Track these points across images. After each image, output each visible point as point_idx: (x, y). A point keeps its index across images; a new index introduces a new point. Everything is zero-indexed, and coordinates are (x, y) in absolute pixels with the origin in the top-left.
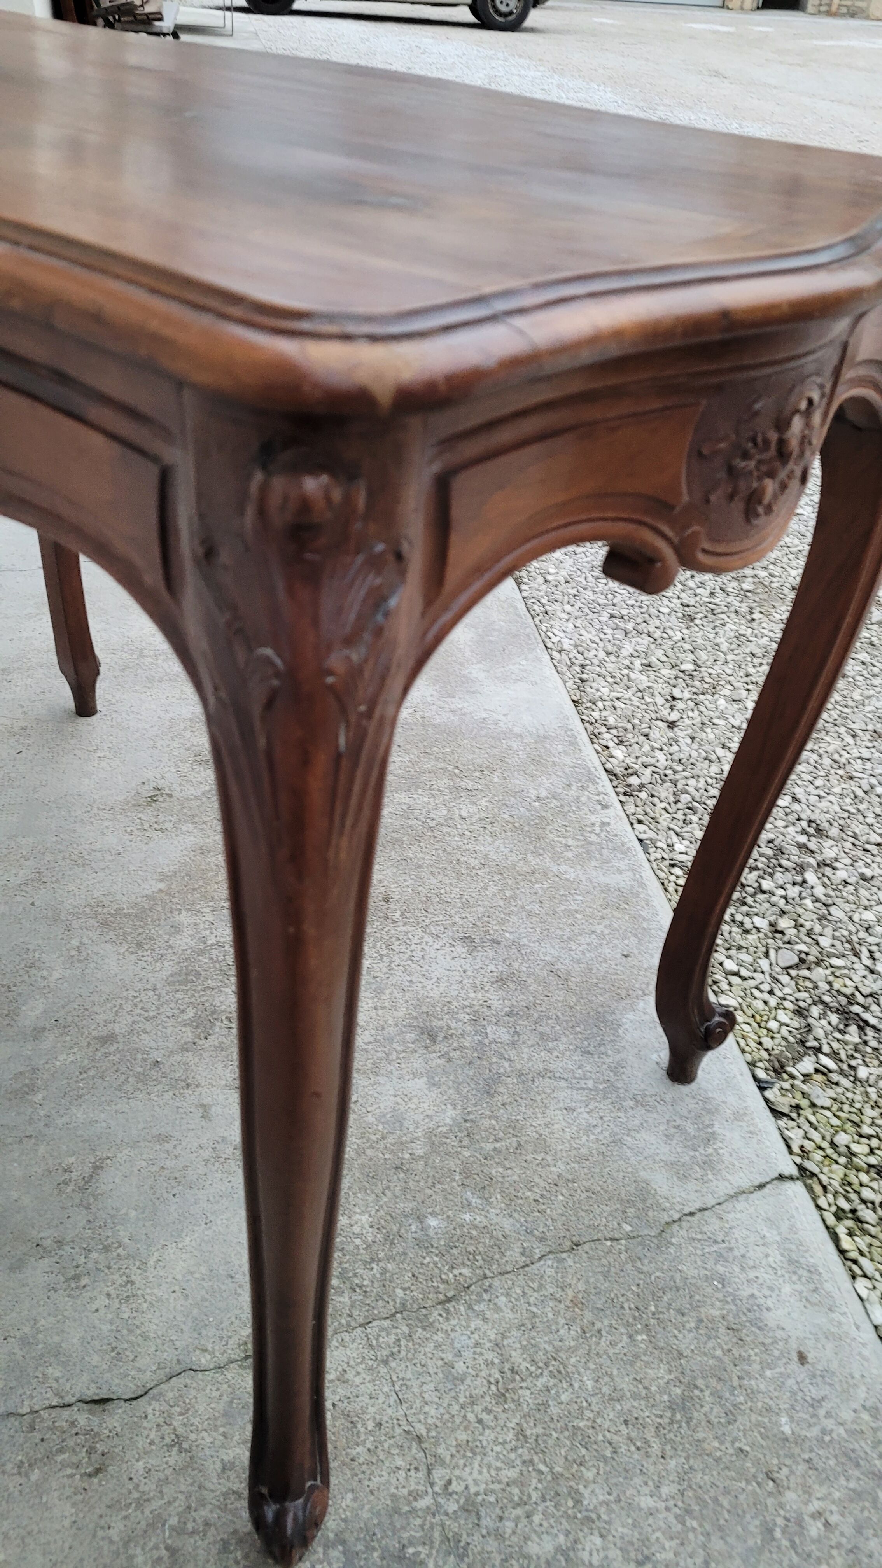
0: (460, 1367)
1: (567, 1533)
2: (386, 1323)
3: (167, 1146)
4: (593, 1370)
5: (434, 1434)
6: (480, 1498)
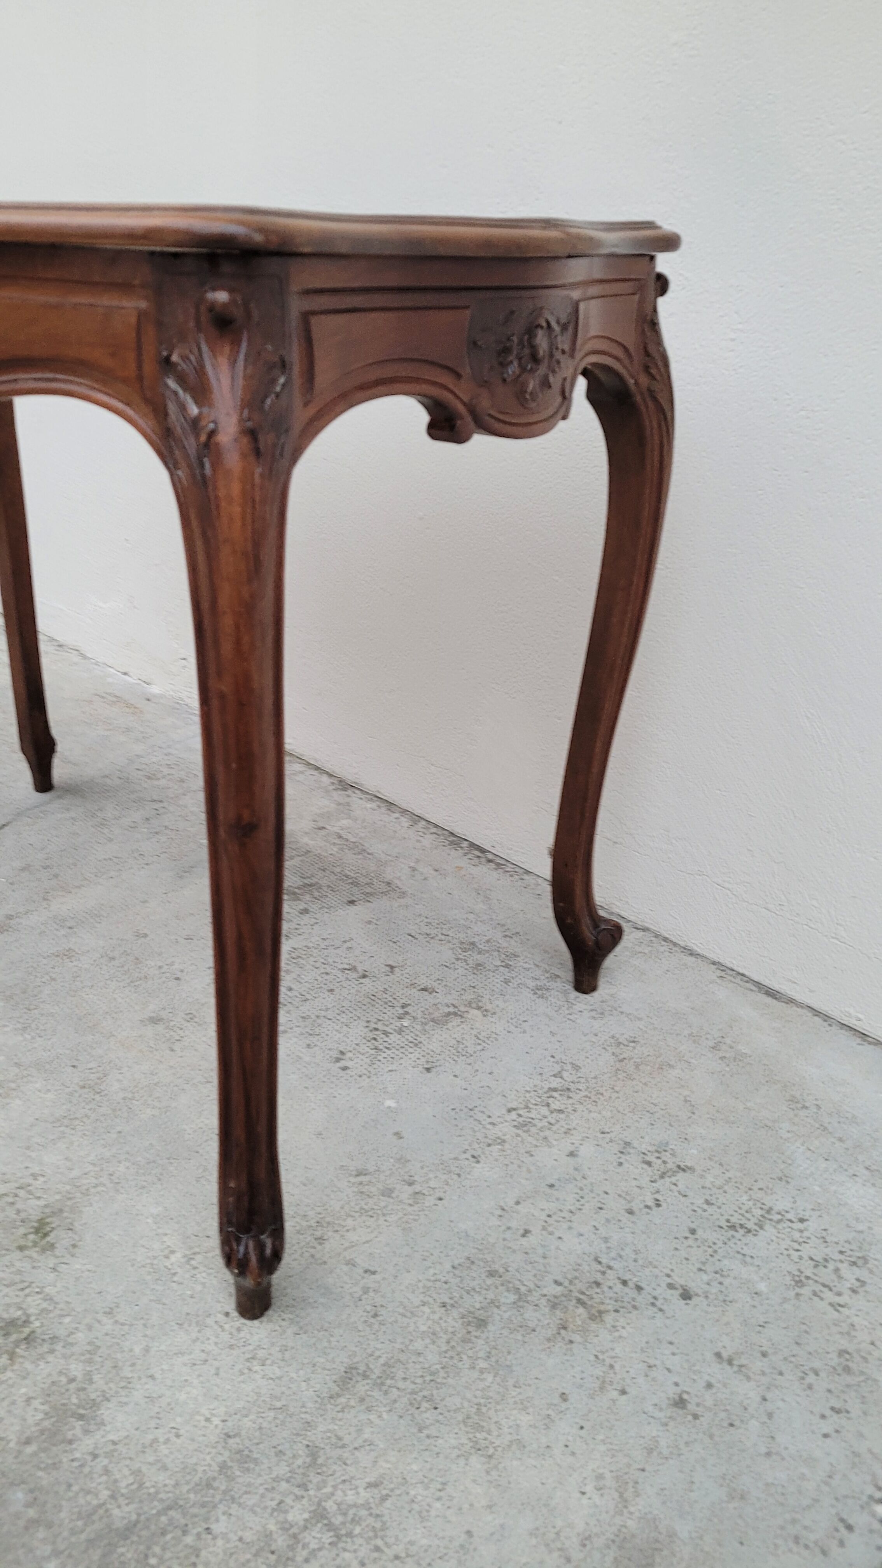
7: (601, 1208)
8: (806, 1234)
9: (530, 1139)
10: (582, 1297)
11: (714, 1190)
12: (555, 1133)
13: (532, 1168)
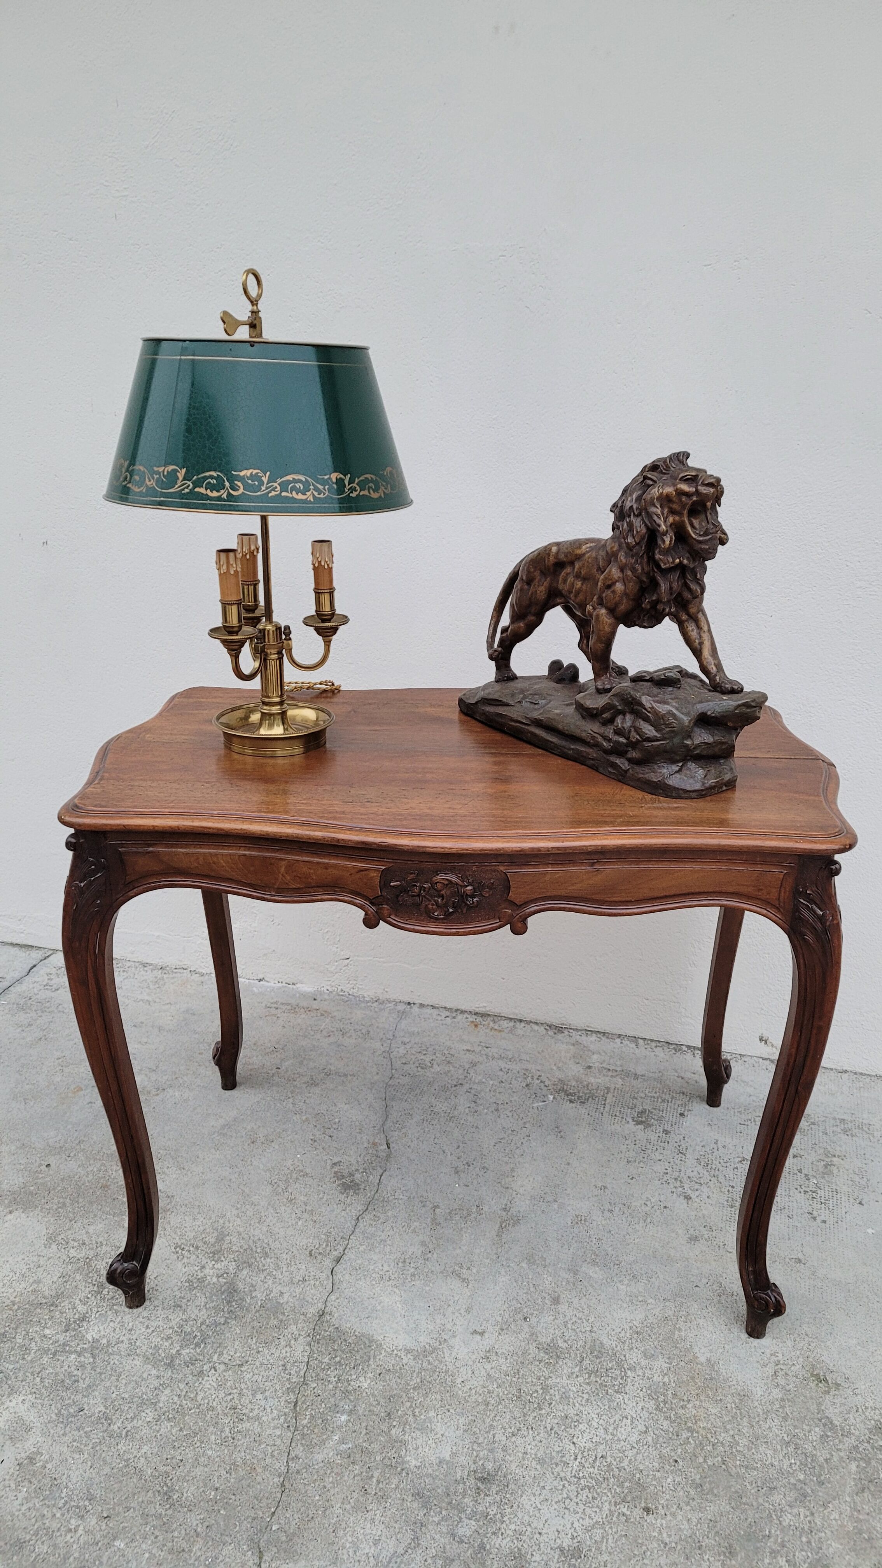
0: (259, 1396)
1: (161, 1408)
2: (302, 1373)
3: (462, 1311)
4: (214, 1459)
5: (239, 1373)
6: (200, 1379)
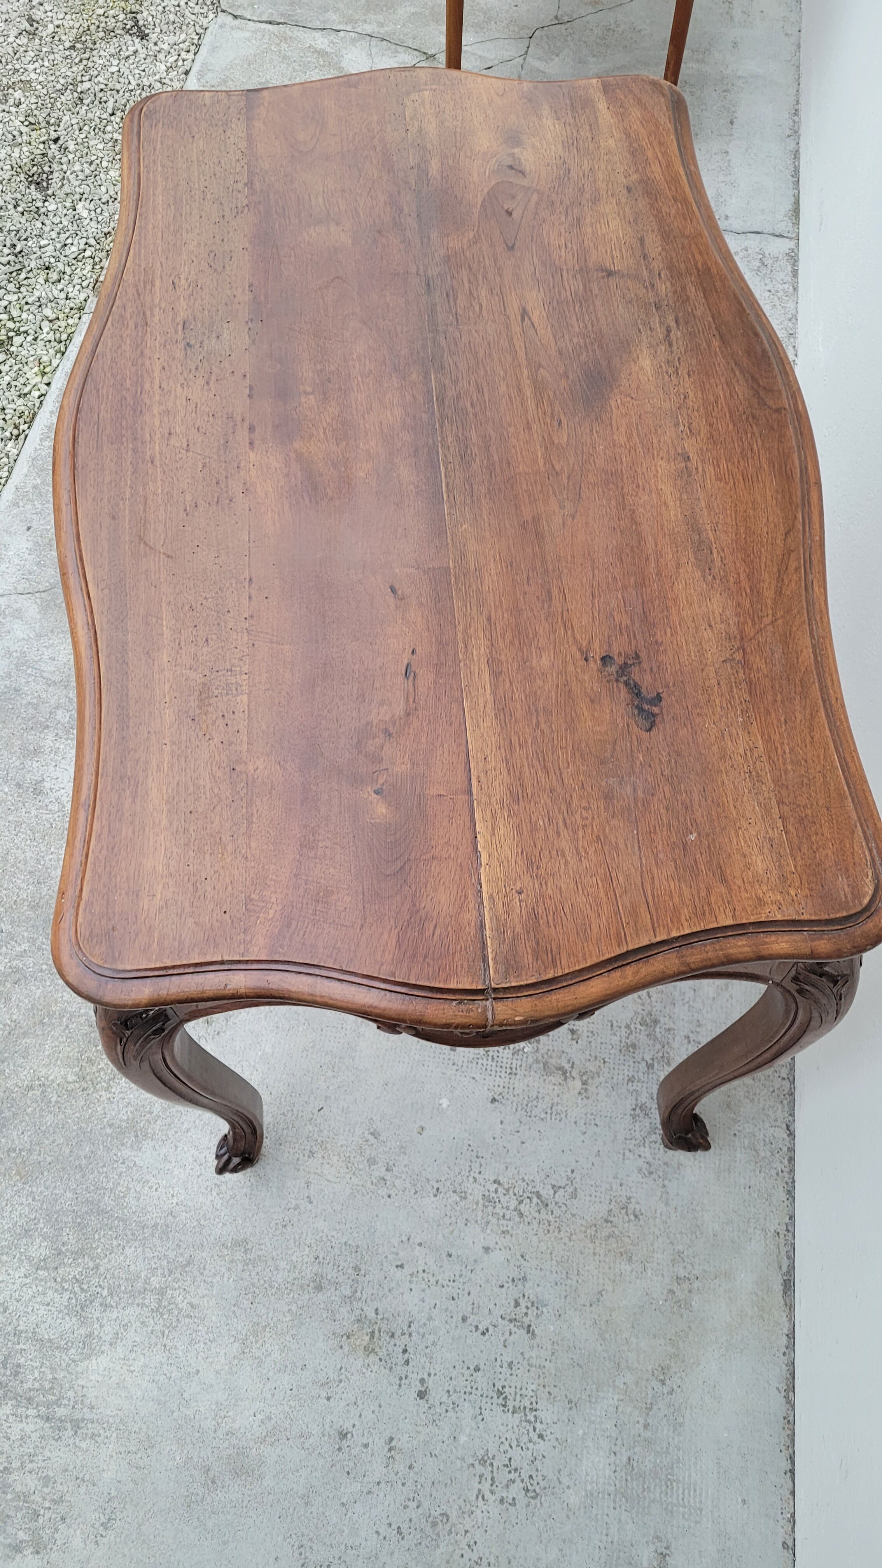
7: (453, 1299)
8: (530, 1445)
9: (480, 1213)
10: (377, 1332)
11: (525, 1362)
12: (498, 1225)
13: (456, 1233)
